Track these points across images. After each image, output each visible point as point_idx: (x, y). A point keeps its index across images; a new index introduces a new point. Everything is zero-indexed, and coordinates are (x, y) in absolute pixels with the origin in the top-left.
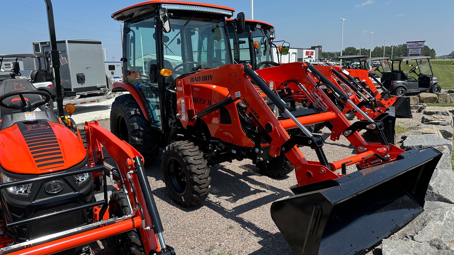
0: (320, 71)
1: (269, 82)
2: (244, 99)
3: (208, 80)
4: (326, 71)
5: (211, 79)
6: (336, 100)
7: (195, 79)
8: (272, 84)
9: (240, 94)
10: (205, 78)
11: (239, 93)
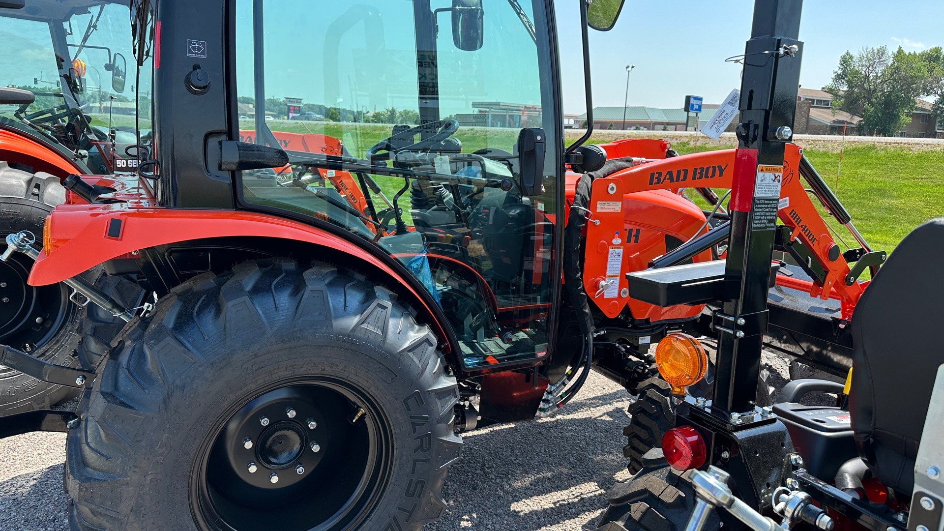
2: (793, 210)
3: (713, 176)
5: (721, 175)
7: (668, 177)
9: (788, 202)
10: (704, 173)
11: (786, 201)
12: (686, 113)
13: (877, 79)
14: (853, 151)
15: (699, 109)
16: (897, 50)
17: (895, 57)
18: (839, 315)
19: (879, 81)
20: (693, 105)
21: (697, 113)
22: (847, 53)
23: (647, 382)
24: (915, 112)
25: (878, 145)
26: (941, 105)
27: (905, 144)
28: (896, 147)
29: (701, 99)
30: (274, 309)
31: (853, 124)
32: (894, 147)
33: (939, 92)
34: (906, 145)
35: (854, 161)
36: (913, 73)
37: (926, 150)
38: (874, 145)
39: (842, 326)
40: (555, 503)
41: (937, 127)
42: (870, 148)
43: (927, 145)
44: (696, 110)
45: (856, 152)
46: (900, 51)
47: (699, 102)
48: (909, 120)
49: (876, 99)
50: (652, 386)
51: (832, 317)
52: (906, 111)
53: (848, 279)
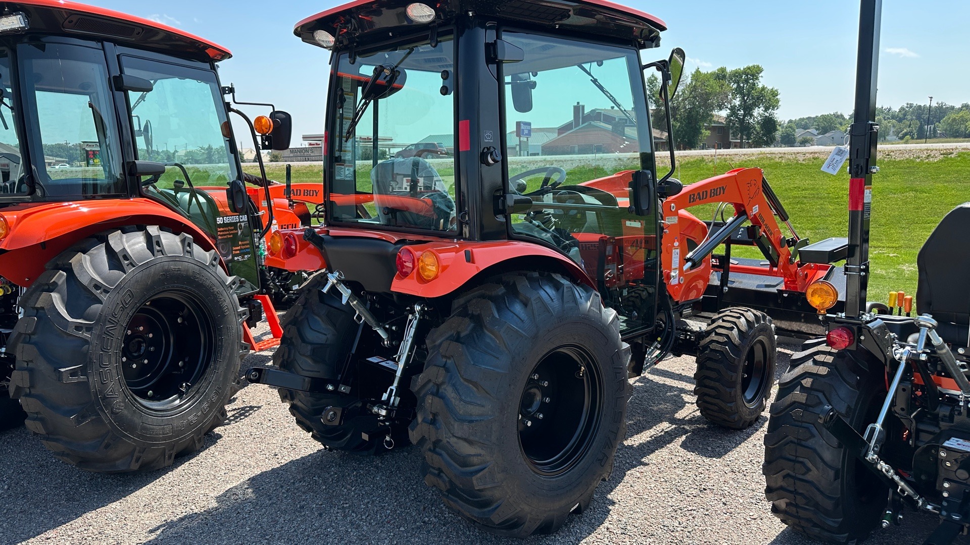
12: (518, 138)
13: (679, 97)
14: (687, 164)
15: (529, 134)
16: (695, 70)
17: (693, 76)
18: (782, 287)
19: (680, 99)
20: (523, 130)
21: (527, 138)
22: (653, 76)
23: (708, 340)
24: (713, 125)
25: (705, 157)
26: (732, 118)
27: (726, 155)
28: (720, 159)
29: (529, 124)
30: (551, 301)
31: (662, 139)
32: (718, 158)
33: (729, 106)
34: (728, 156)
35: (690, 173)
36: (709, 89)
37: (744, 159)
38: (703, 158)
39: (785, 295)
40: (651, 437)
41: (731, 137)
42: (700, 161)
43: (744, 155)
44: (526, 134)
45: (689, 165)
46: (698, 71)
47: (528, 127)
48: (707, 133)
49: (680, 115)
50: (713, 341)
51: (777, 290)
52: (705, 124)
53: (791, 260)
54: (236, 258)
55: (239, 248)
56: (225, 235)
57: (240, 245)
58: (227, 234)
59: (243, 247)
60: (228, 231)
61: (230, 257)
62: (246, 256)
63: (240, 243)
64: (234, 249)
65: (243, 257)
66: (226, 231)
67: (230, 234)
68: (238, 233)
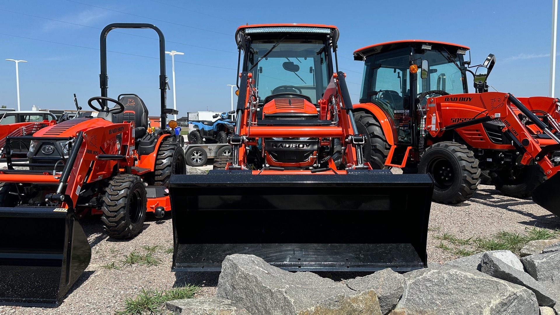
0: (492, 100)
1: (431, 117)
4: (499, 100)
6: (512, 141)
8: (434, 119)
54: (400, 128)
55: (402, 124)
56: (397, 118)
57: (403, 123)
58: (398, 118)
59: (404, 124)
60: (398, 116)
61: (398, 127)
62: (405, 128)
63: (403, 122)
64: (400, 124)
65: (404, 128)
66: (397, 116)
67: (399, 118)
68: (403, 117)
